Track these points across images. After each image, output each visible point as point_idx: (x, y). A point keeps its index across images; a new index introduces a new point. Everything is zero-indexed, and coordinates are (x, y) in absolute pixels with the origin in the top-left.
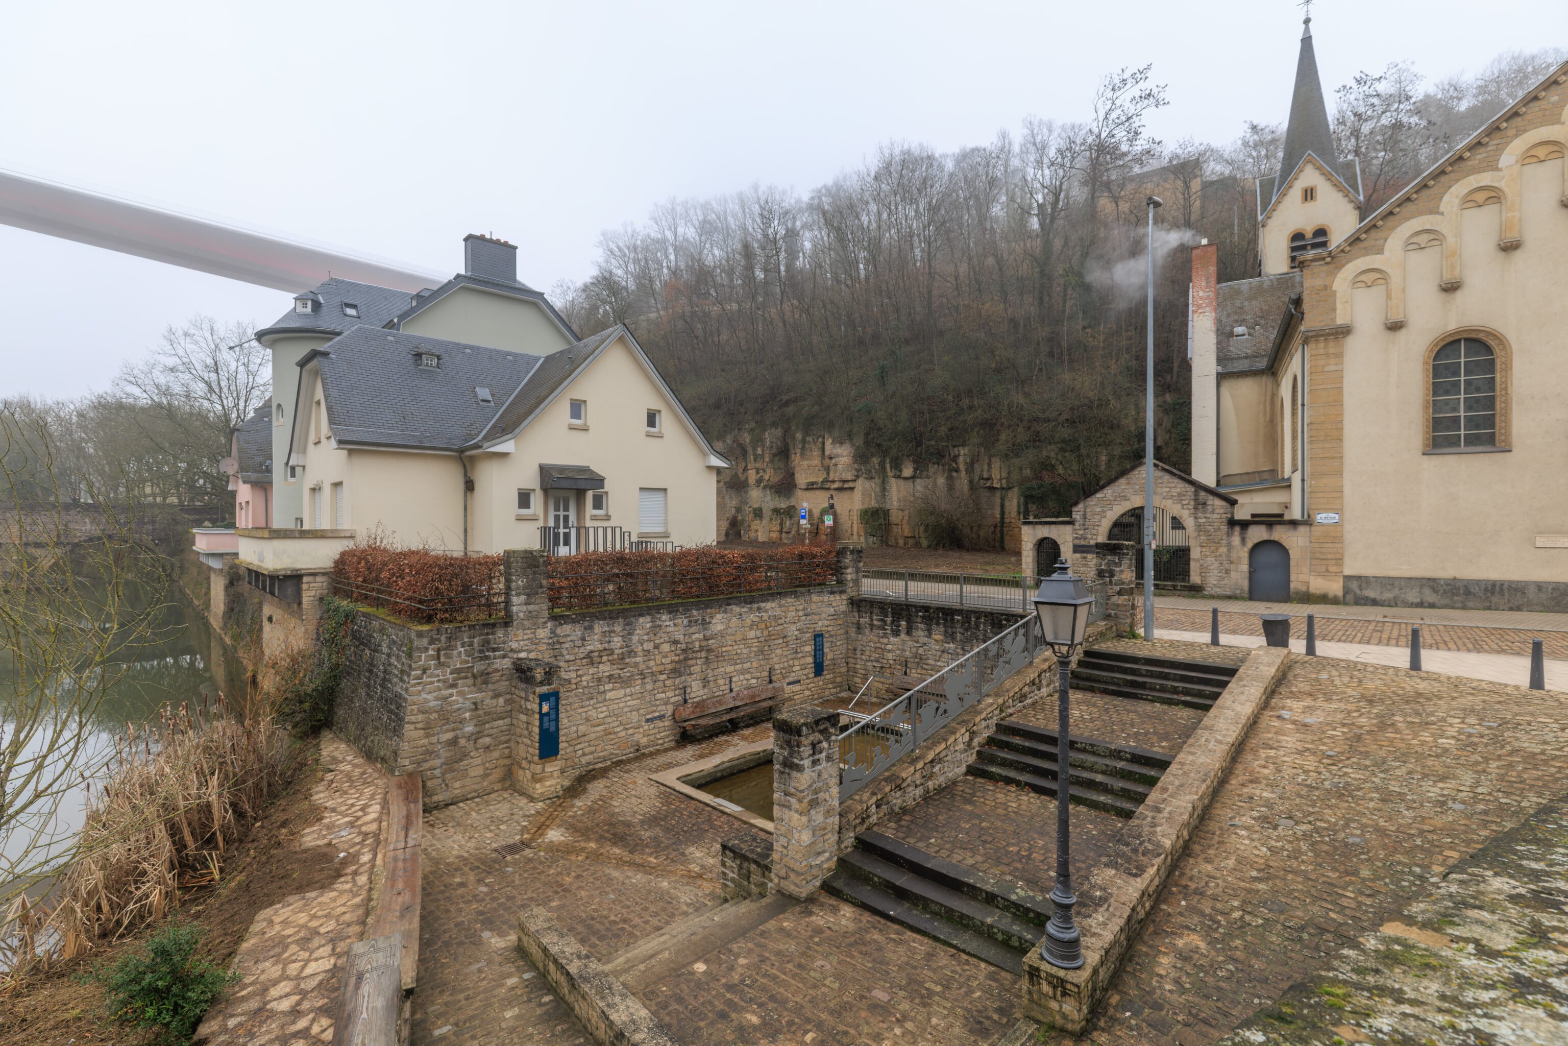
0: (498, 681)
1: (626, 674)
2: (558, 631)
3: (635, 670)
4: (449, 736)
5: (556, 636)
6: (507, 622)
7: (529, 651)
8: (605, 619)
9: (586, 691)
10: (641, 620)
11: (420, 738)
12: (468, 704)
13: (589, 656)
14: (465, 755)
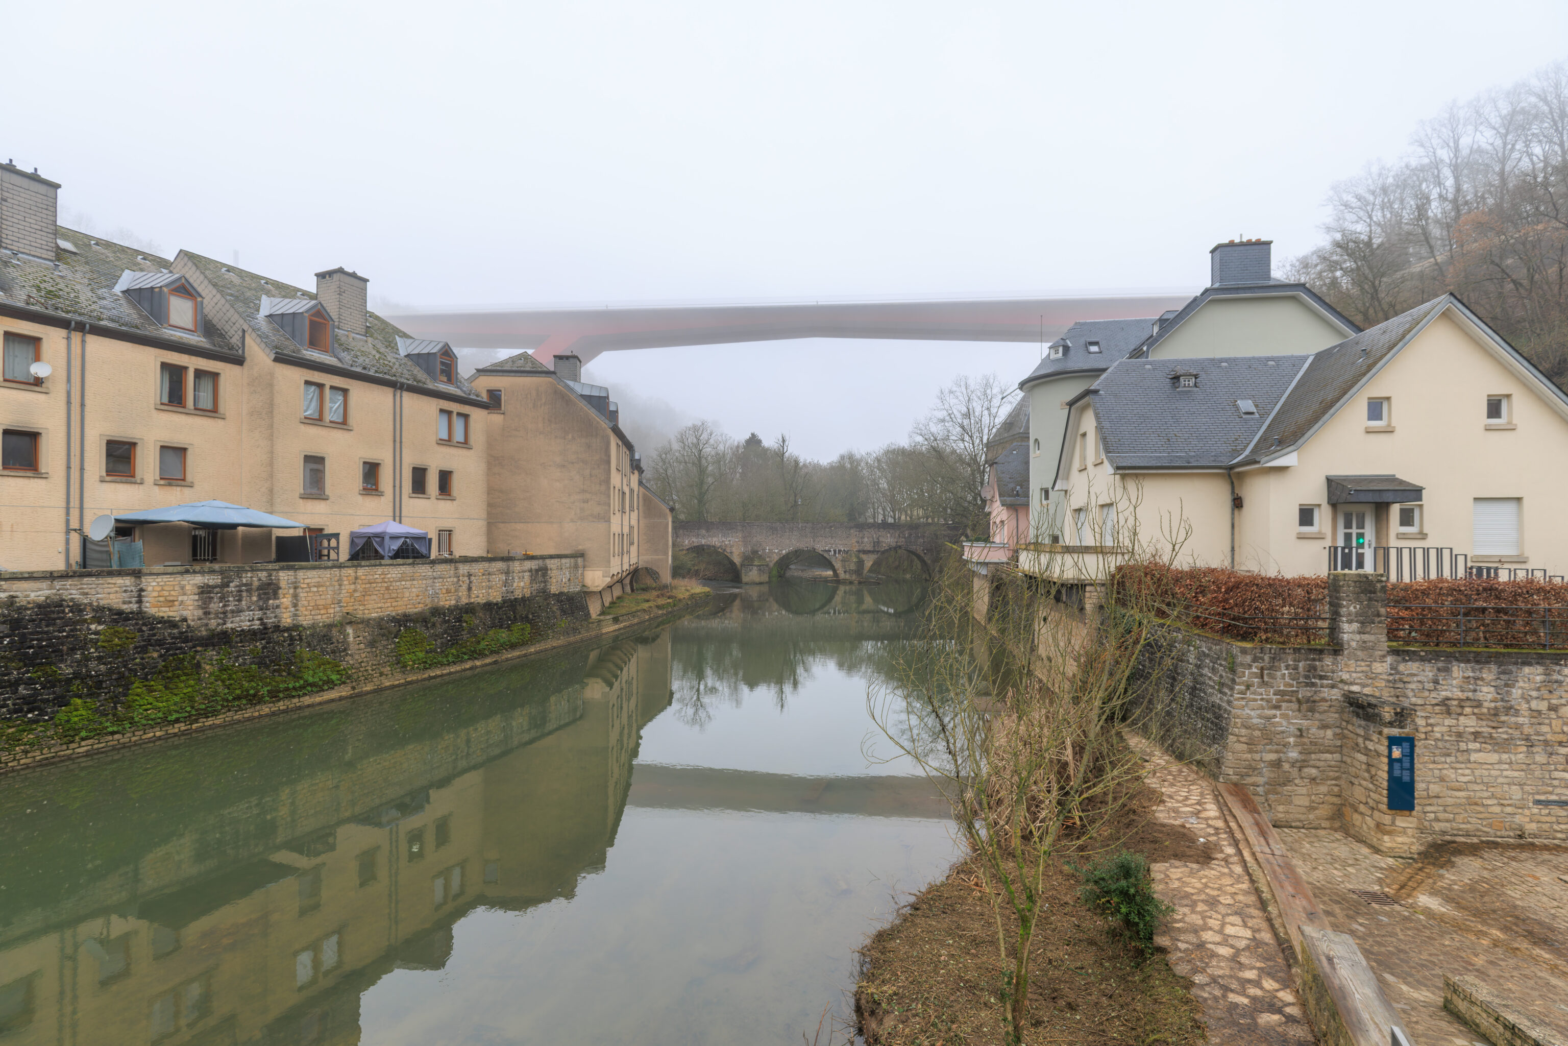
0: (1325, 711)
1: (1502, 734)
2: (1401, 667)
3: (1517, 734)
4: (1272, 757)
5: (1398, 673)
6: (1337, 649)
7: (1364, 686)
8: (1468, 661)
9: (1440, 744)
10: (1527, 670)
11: (1243, 752)
12: (1292, 729)
13: (1444, 702)
14: (1288, 781)
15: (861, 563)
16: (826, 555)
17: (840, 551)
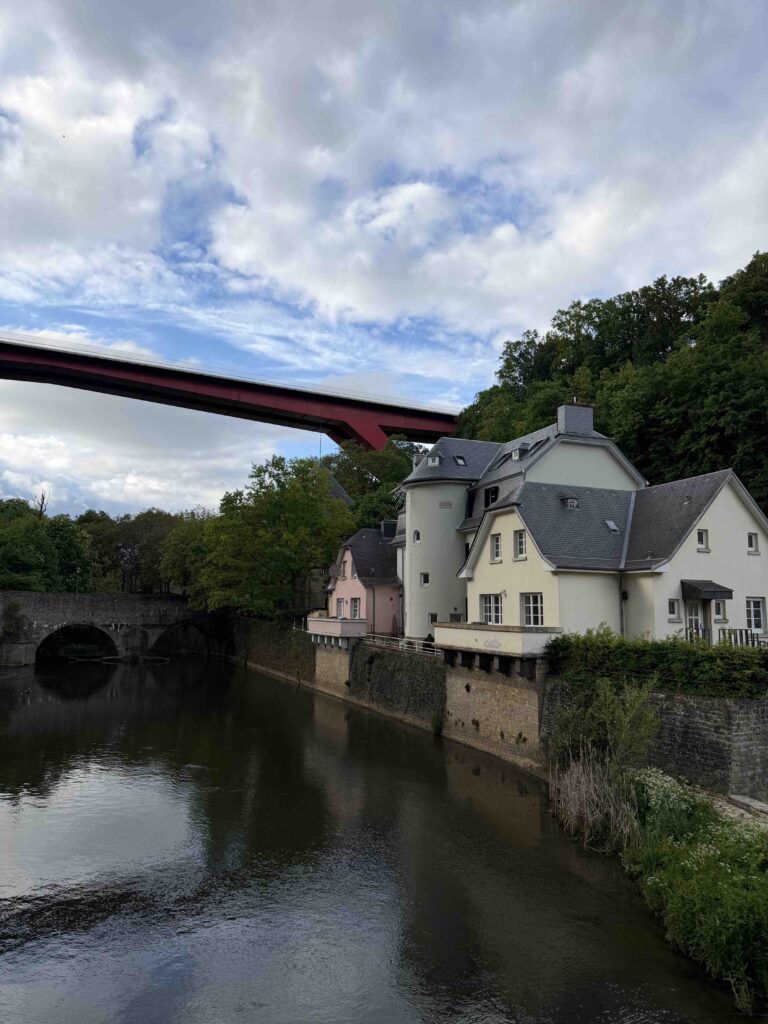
15: (145, 636)
16: (105, 630)
17: (122, 626)
